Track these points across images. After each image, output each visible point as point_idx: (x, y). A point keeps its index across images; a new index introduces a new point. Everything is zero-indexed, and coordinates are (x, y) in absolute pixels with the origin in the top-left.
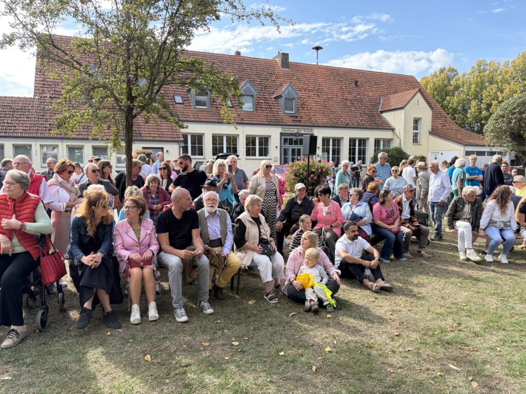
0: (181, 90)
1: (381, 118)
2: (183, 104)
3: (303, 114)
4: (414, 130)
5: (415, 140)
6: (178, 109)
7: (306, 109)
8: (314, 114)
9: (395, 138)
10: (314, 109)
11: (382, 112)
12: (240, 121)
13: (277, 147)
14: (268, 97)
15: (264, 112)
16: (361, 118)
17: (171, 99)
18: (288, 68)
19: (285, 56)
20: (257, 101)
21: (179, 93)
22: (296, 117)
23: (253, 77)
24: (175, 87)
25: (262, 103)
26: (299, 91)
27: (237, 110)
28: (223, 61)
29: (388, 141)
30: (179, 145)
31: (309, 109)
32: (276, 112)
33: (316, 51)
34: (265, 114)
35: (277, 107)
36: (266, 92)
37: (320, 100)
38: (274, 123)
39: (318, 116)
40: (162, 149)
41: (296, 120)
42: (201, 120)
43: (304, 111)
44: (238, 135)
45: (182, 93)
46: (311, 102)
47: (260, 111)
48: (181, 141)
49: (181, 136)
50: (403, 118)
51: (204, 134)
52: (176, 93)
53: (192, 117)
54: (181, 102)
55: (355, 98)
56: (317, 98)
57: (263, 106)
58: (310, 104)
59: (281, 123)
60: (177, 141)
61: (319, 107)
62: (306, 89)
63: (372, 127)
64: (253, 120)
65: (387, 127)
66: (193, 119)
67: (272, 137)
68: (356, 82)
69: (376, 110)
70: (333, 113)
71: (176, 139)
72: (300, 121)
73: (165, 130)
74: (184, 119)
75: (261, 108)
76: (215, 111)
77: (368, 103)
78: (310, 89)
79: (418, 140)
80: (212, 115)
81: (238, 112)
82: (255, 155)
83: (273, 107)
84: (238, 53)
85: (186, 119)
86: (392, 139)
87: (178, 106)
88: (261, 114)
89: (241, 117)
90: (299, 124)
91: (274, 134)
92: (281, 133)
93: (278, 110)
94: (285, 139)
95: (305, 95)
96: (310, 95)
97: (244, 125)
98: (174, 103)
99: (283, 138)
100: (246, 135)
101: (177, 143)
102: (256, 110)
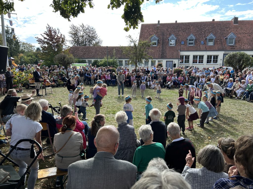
2: (184, 44)
3: (238, 45)
6: (182, 46)
7: (240, 42)
14: (222, 38)
15: (218, 45)
17: (180, 43)
18: (238, 24)
19: (236, 19)
20: (216, 41)
21: (184, 40)
23: (218, 30)
24: (182, 38)
26: (240, 34)
28: (205, 25)
37: (250, 38)
38: (221, 50)
39: (246, 46)
40: (173, 61)
42: (189, 50)
44: (204, 55)
48: (179, 58)
51: (190, 55)
58: (244, 40)
59: (224, 50)
61: (248, 41)
62: (244, 33)
66: (186, 50)
67: (219, 55)
73: (175, 55)
74: (183, 50)
76: (196, 46)
80: (194, 48)
81: (206, 46)
82: (211, 63)
83: (223, 43)
90: (234, 50)
93: (226, 44)
95: (242, 36)
96: (245, 36)
97: (207, 51)
99: (224, 56)
100: (208, 55)
102: (214, 45)
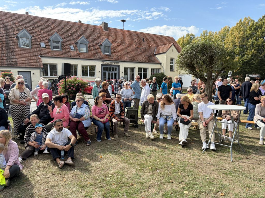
0: (45, 40)
1: (155, 58)
2: (45, 47)
3: (114, 54)
4: (171, 64)
5: (171, 69)
6: (42, 50)
7: (116, 52)
8: (120, 55)
9: (162, 68)
10: (121, 52)
12: (78, 58)
13: (99, 72)
14: (95, 45)
15: (93, 53)
16: (145, 58)
17: (38, 45)
18: (108, 30)
19: (106, 24)
20: (89, 47)
21: (43, 41)
22: (110, 56)
23: (88, 35)
24: (41, 38)
25: (91, 48)
26: (113, 42)
27: (77, 51)
28: (71, 25)
29: (158, 70)
30: (41, 70)
31: (118, 52)
32: (99, 53)
33: (123, 22)
34: (93, 54)
35: (100, 51)
36: (94, 42)
37: (124, 48)
38: (98, 59)
39: (122, 56)
40: (30, 72)
41: (110, 58)
42: (56, 56)
43: (115, 53)
44: (77, 65)
45: (45, 42)
46: (119, 48)
47: (90, 52)
48: (41, 68)
49: (42, 65)
50: (165, 58)
51: (57, 64)
52: (42, 41)
53: (50, 55)
54: (45, 46)
55: (142, 47)
56: (122, 47)
57: (92, 50)
58: (118, 50)
59: (101, 59)
60: (39, 68)
61: (122, 51)
62: (117, 42)
63: (150, 62)
64: (86, 57)
65: (158, 63)
66: (50, 56)
67: (97, 66)
68: (143, 39)
69: (152, 54)
70: (130, 54)
71: (39, 67)
72: (112, 58)
73: (32, 62)
74: (45, 56)
75: (91, 51)
76: (64, 52)
77: (149, 50)
78: (118, 42)
79: (173, 69)
80: (62, 54)
81: (78, 53)
82: (87, 76)
83: (98, 50)
84: (80, 22)
85: (46, 56)
86: (160, 69)
87: (42, 48)
88: (91, 54)
89: (79, 55)
90: (111, 60)
91: (98, 65)
92: (101, 64)
93: (101, 52)
94: (104, 68)
95: (116, 45)
96: (119, 45)
97: (81, 60)
98: (40, 47)
99: (103, 67)
100: (82, 65)
101: (39, 69)
102: (88, 52)
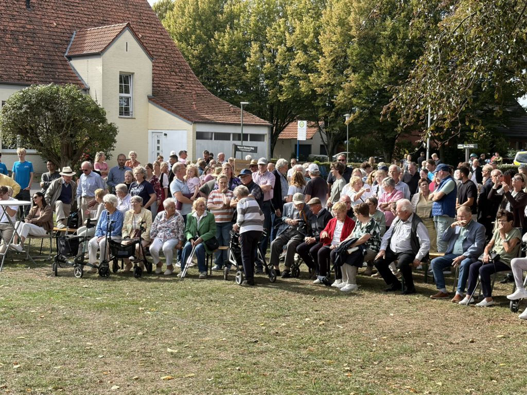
1: (67, 68)
11: (70, 58)
50: (101, 71)
69: (59, 54)
77: (47, 40)
